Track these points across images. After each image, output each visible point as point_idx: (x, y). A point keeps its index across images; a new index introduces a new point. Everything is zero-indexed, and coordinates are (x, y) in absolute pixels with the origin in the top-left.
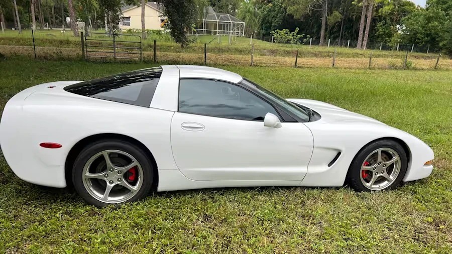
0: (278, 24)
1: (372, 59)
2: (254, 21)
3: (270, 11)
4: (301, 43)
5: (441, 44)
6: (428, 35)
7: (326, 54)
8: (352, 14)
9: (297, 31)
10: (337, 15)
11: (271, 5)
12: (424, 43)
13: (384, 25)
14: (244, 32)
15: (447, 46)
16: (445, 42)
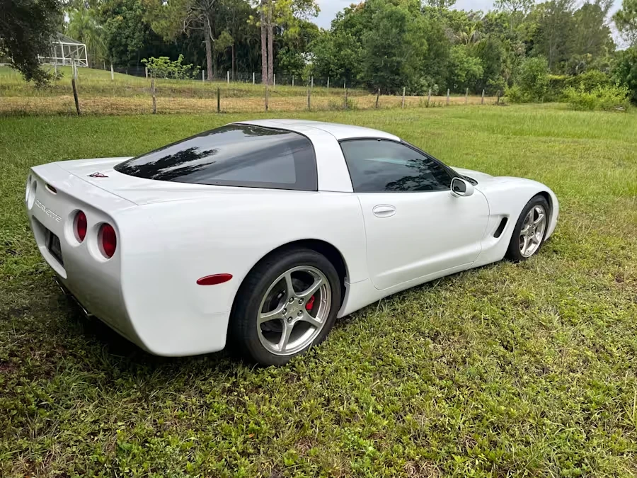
0: (137, 47)
1: (311, 97)
2: (98, 42)
3: (119, 28)
4: (191, 76)
5: (358, 77)
6: (341, 66)
7: (231, 92)
8: (244, 36)
9: (180, 59)
10: (226, 38)
11: (120, 18)
12: (338, 76)
13: (287, 52)
14: (86, 59)
15: (365, 80)
16: (362, 74)
